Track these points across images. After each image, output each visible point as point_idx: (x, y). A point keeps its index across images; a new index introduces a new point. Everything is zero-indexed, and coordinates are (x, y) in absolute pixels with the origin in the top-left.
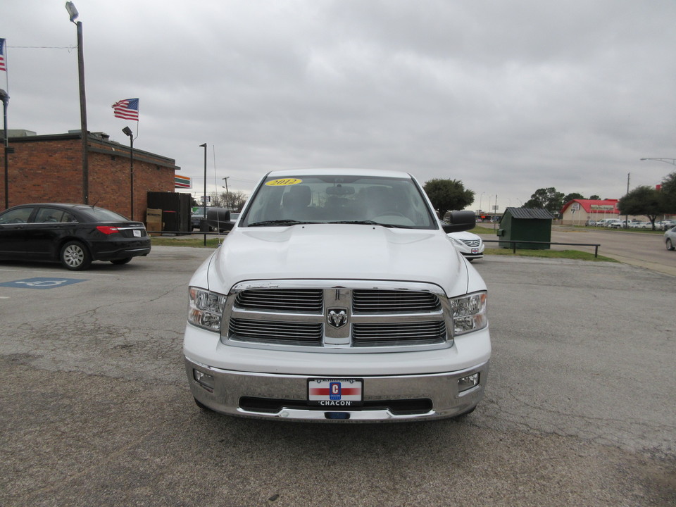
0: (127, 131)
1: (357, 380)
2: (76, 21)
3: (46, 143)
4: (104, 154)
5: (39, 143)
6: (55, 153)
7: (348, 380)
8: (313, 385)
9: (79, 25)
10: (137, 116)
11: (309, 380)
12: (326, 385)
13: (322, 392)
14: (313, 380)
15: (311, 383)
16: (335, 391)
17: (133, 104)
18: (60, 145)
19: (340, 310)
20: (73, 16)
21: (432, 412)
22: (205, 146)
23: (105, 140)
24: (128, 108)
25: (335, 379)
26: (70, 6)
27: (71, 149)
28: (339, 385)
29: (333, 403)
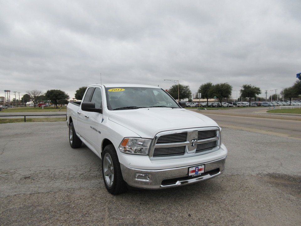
1: (203, 165)
8: (191, 169)
12: (194, 169)
13: (193, 171)
14: (190, 167)
16: (197, 170)
19: (195, 140)
21: (220, 173)
25: (197, 166)
28: (198, 167)
29: (196, 175)
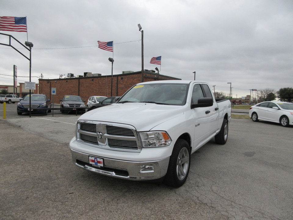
0: (157, 69)
1: (102, 158)
2: (141, 30)
3: (132, 75)
4: (152, 78)
5: (130, 75)
6: (135, 78)
7: (99, 158)
9: (142, 32)
10: (160, 63)
11: (89, 156)
13: (93, 161)
15: (89, 157)
16: (96, 161)
17: (159, 58)
18: (136, 76)
19: (100, 132)
20: (140, 29)
21: (128, 177)
22: (195, 72)
23: (153, 73)
24: (157, 60)
25: (96, 157)
26: (139, 25)
27: (139, 77)
28: (97, 159)
29: (95, 166)
